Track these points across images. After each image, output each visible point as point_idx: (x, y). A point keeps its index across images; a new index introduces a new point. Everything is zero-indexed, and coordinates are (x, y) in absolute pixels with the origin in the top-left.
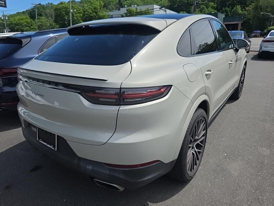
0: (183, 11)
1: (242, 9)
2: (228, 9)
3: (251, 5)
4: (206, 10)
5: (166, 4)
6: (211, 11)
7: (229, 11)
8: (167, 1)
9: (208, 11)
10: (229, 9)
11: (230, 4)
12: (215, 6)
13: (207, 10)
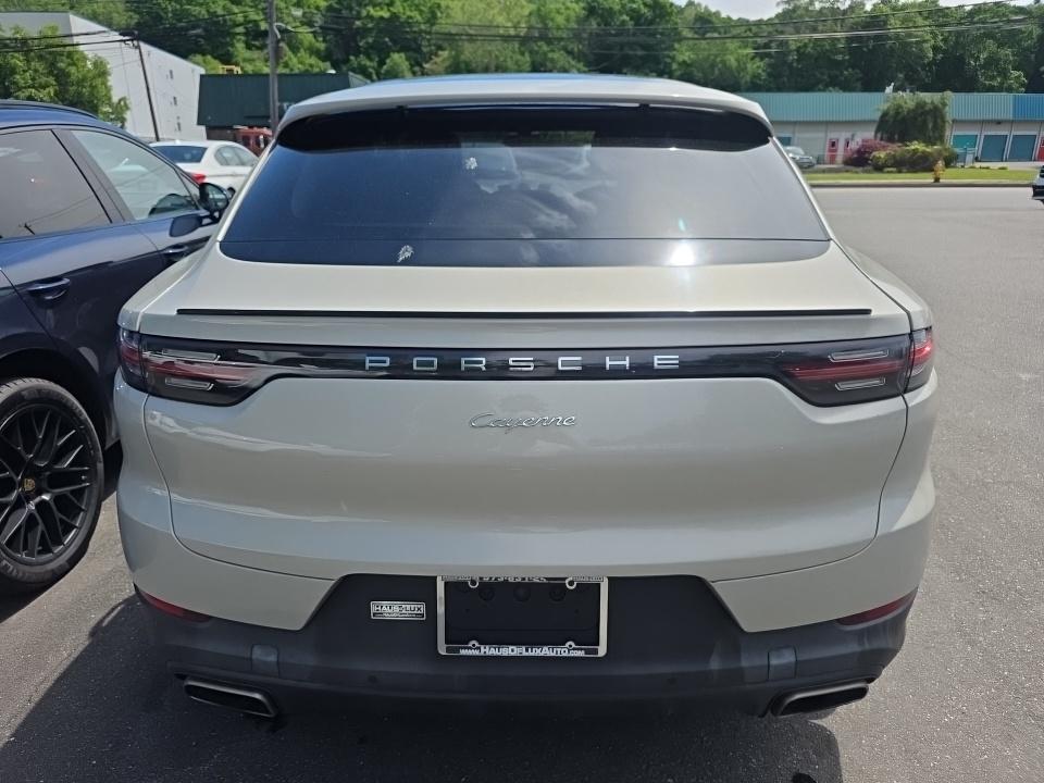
0: (204, 54)
1: (412, 66)
2: (368, 63)
3: (436, 55)
4: (290, 59)
5: (115, 15)
6: (311, 66)
7: (373, 68)
8: (121, 7)
9: (301, 63)
10: (371, 64)
11: (371, 46)
12: (322, 46)
13: (295, 60)
